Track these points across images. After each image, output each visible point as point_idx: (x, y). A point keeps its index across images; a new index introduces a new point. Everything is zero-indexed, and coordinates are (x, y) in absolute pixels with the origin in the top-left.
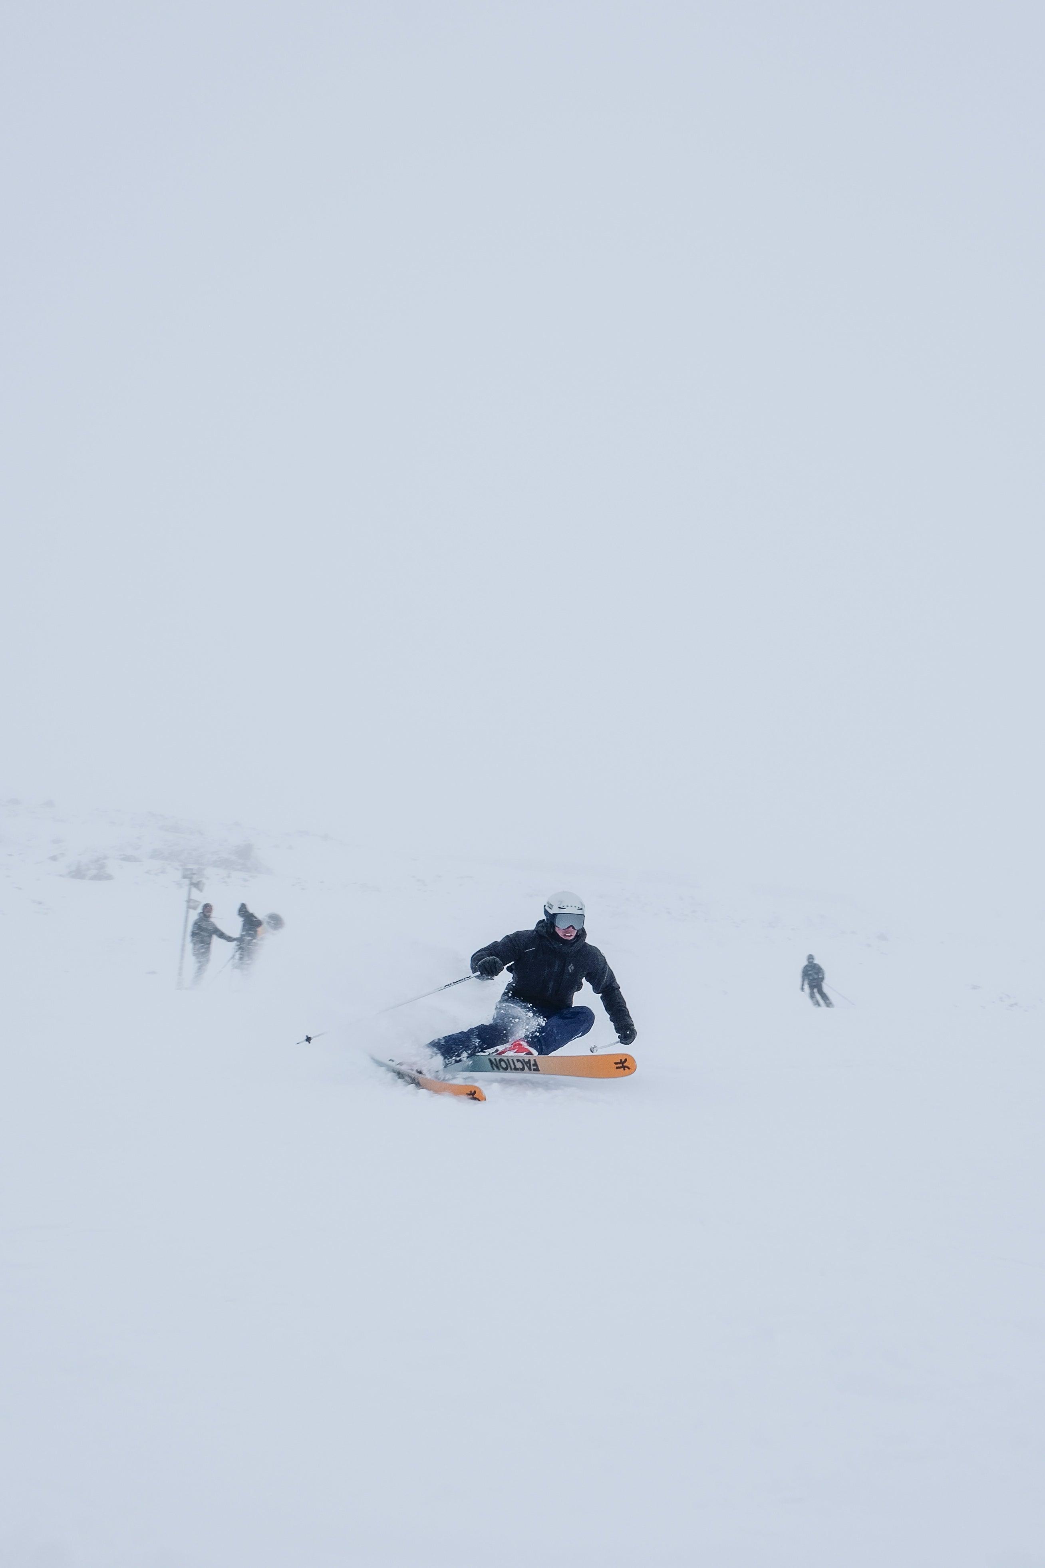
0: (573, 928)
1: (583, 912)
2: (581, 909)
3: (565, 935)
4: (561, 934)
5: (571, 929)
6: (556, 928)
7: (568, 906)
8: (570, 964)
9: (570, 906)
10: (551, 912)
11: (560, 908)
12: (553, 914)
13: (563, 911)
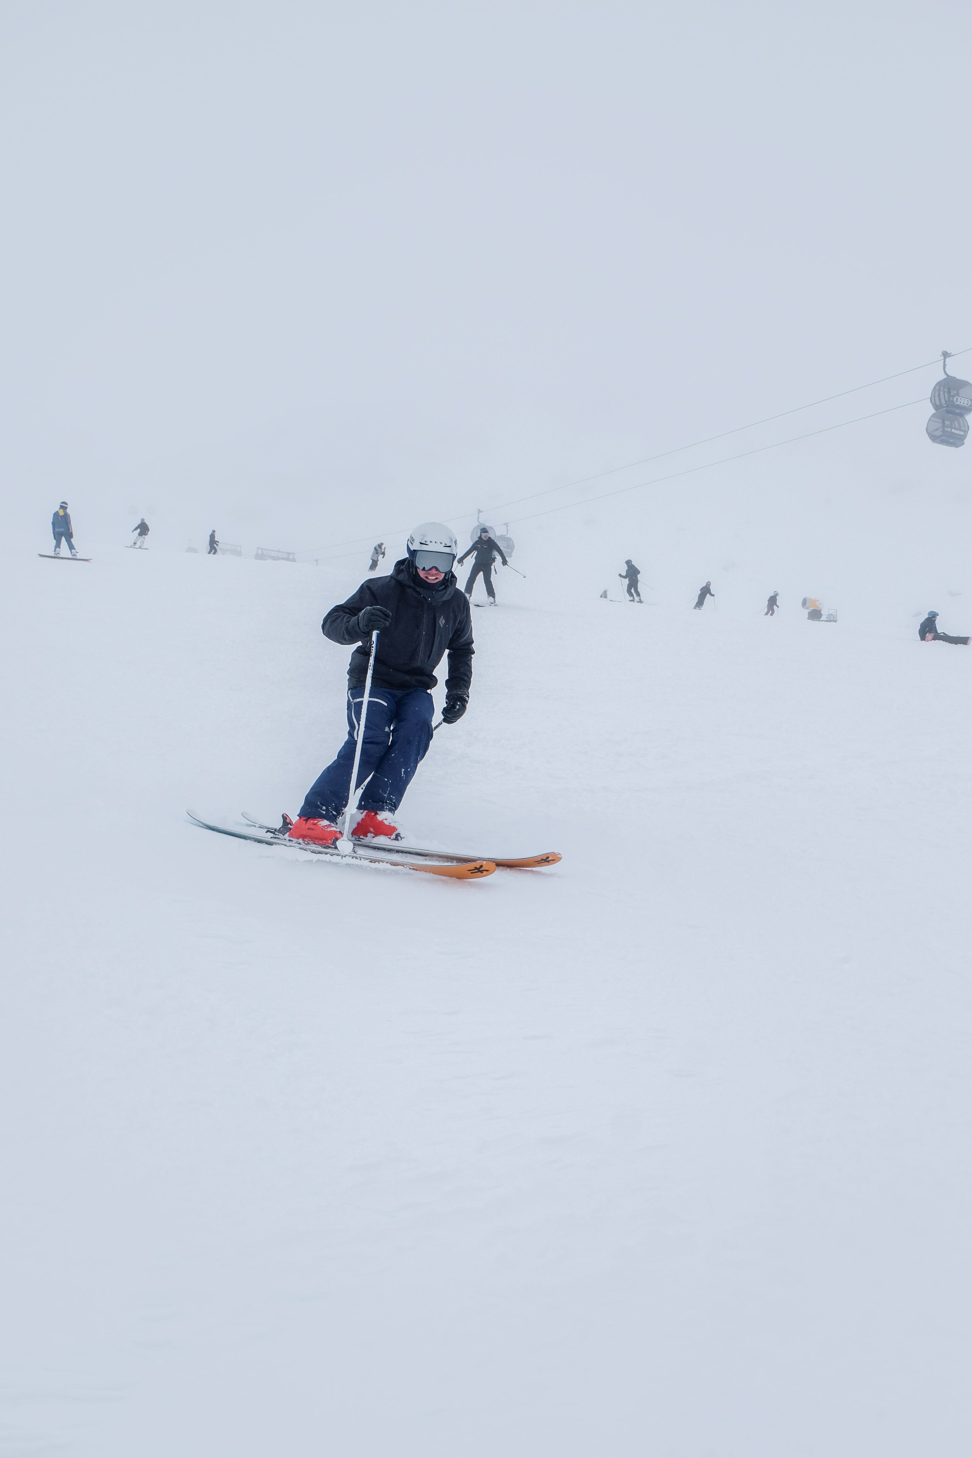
0: (437, 569)
1: (452, 550)
2: (450, 547)
3: (427, 577)
4: (422, 574)
5: (434, 571)
6: (418, 569)
7: (431, 542)
8: (441, 616)
9: (434, 542)
10: (412, 548)
11: (421, 543)
12: (414, 550)
13: (425, 548)
